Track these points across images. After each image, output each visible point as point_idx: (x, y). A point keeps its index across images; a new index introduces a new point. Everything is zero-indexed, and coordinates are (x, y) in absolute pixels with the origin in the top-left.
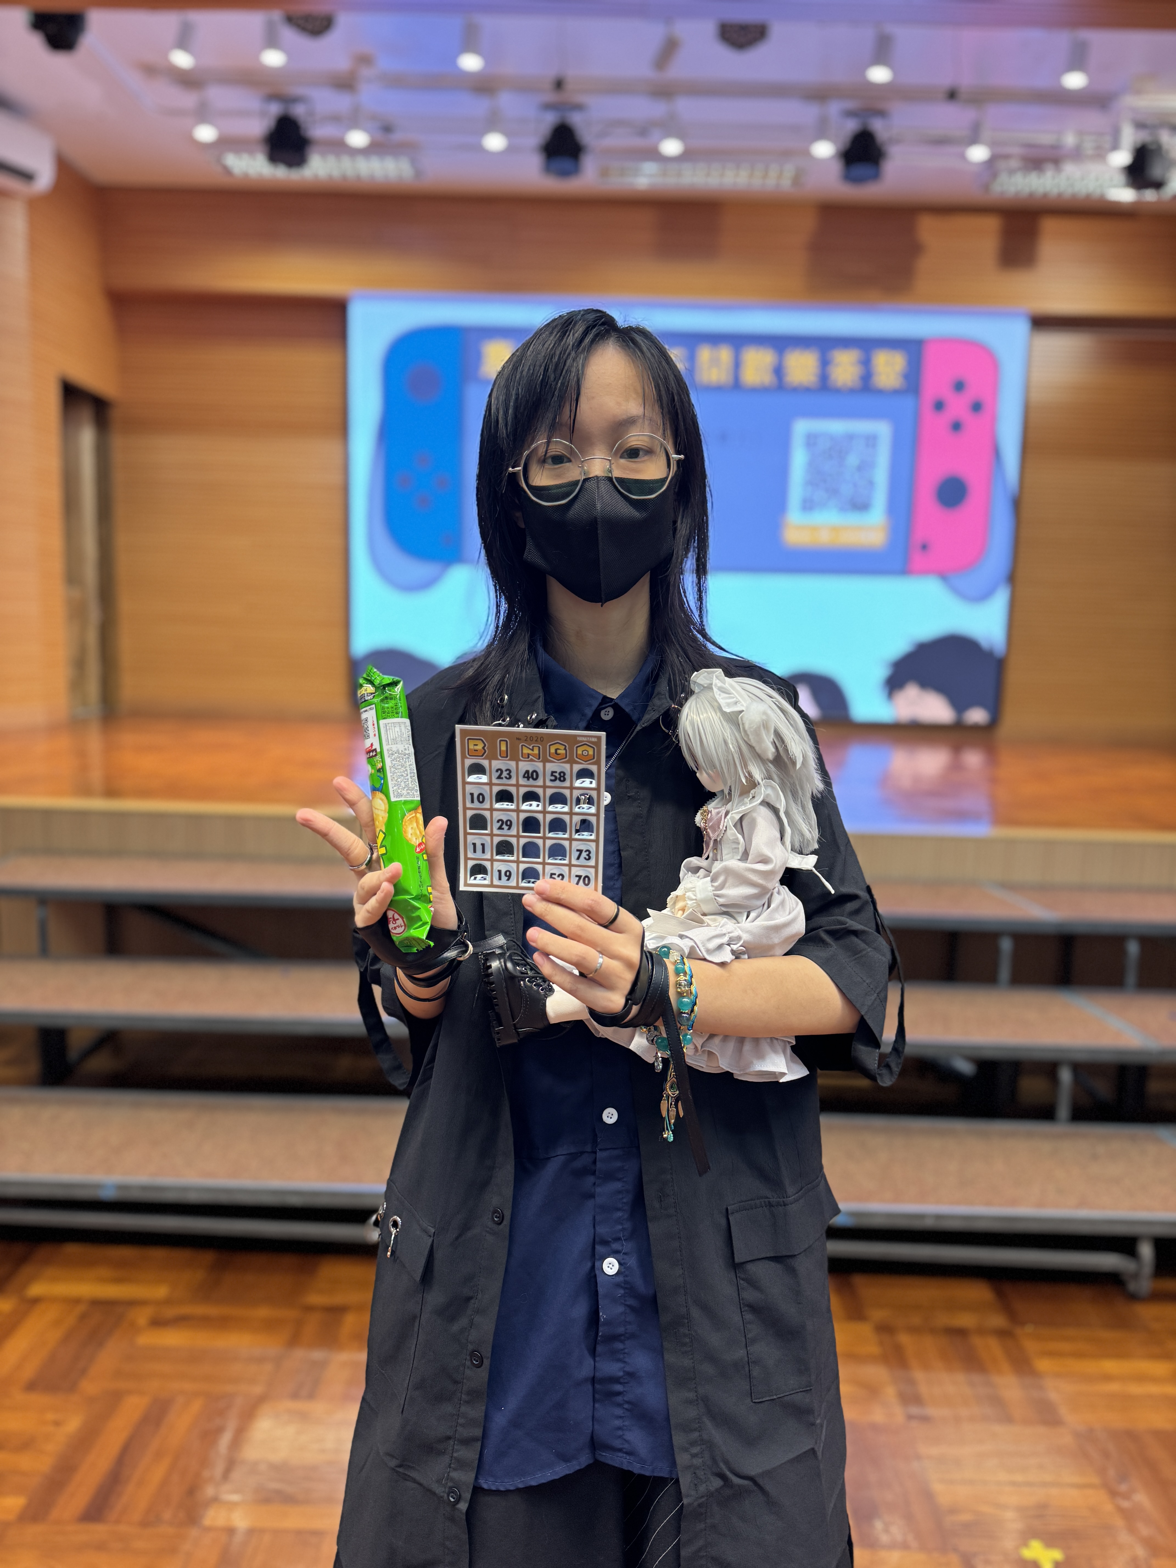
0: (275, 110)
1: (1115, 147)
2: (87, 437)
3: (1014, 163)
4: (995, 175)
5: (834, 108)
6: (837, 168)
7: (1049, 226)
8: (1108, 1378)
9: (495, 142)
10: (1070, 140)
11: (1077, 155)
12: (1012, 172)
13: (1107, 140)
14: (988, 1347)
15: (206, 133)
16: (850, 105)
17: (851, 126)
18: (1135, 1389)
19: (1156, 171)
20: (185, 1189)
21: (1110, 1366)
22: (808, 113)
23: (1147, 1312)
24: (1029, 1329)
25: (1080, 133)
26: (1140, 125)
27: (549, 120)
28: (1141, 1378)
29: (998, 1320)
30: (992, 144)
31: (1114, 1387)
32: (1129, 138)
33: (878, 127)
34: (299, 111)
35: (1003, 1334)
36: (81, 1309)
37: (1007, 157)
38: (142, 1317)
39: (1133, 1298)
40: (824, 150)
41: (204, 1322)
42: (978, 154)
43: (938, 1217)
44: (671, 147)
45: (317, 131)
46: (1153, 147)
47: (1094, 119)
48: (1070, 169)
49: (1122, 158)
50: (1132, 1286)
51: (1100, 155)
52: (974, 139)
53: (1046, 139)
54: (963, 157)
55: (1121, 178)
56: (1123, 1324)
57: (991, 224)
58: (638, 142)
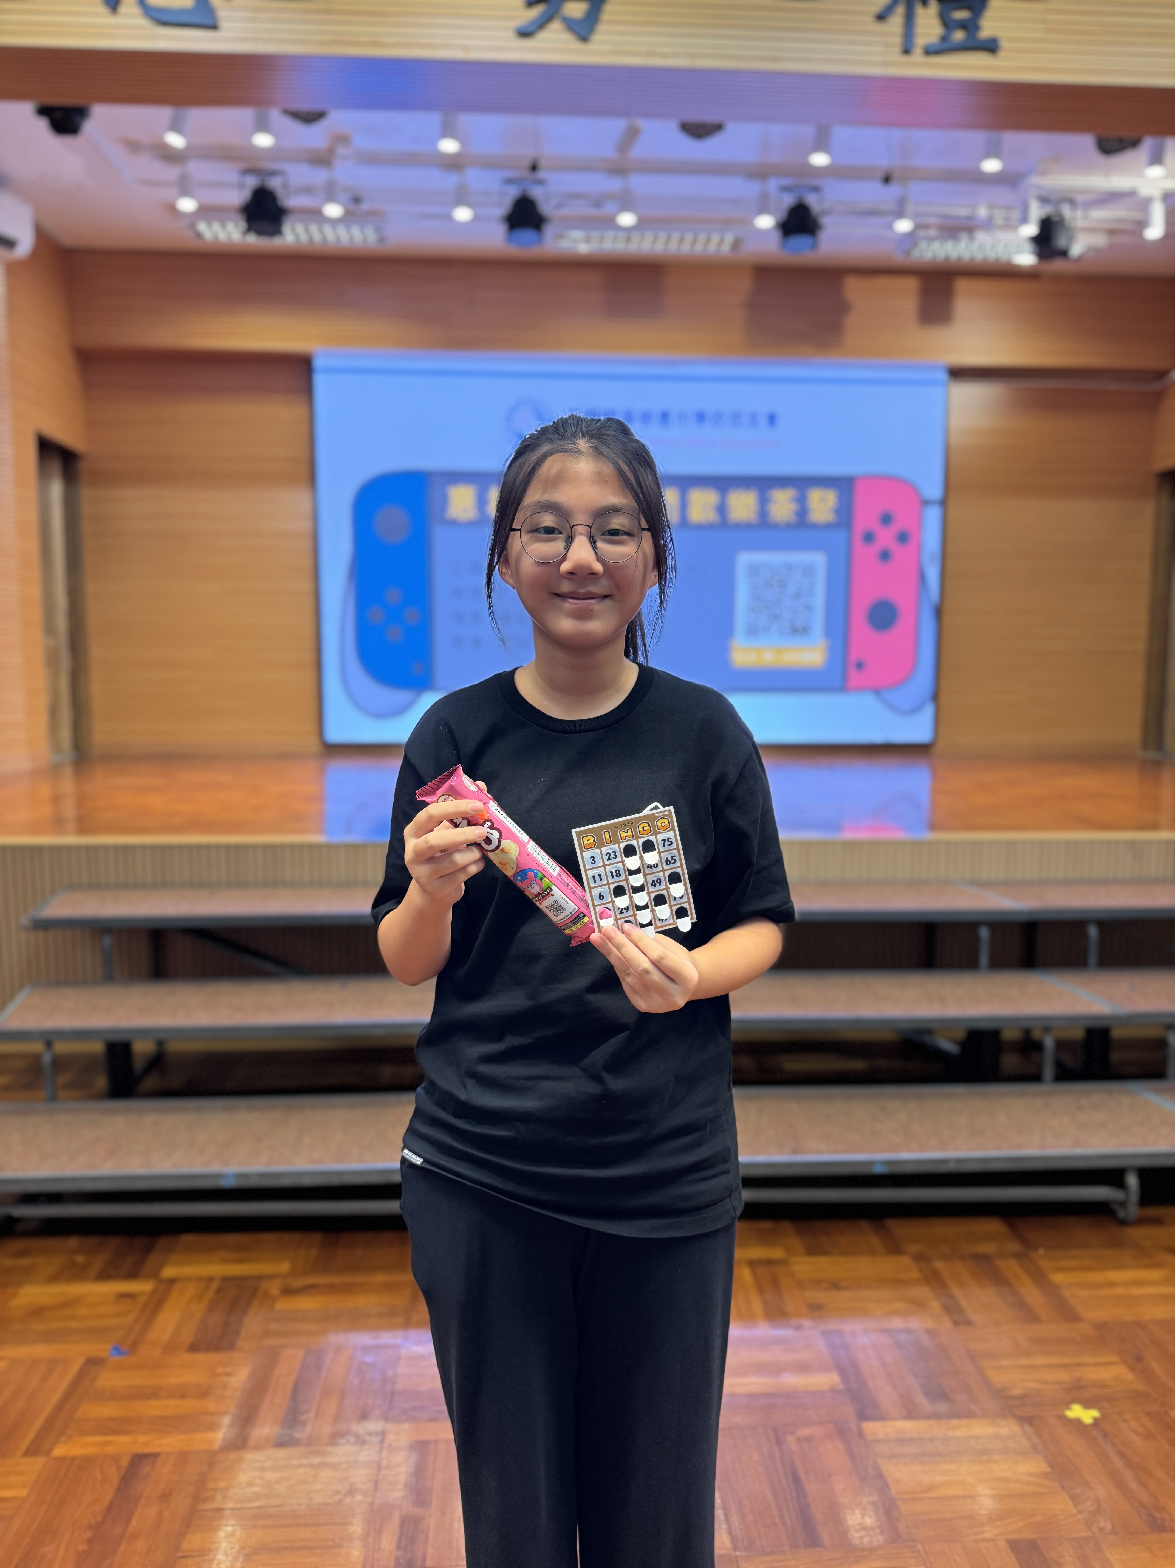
0: (252, 182)
1: (1024, 220)
2: (56, 489)
3: (933, 232)
4: (915, 244)
5: (773, 185)
6: (776, 238)
7: (962, 285)
8: (1113, 1284)
9: (463, 214)
10: (982, 212)
11: (988, 225)
12: (930, 240)
13: (1016, 214)
14: (1011, 1267)
15: (187, 205)
16: (786, 181)
17: (788, 201)
18: (1135, 1291)
19: (1061, 242)
20: (300, 1174)
21: (1113, 1275)
22: (750, 189)
23: (1136, 1233)
24: (1041, 1251)
25: (991, 207)
26: (1044, 200)
27: (512, 193)
28: (1139, 1283)
29: (1014, 1246)
30: (915, 217)
31: (1119, 1291)
32: (1036, 212)
33: (812, 201)
34: (274, 184)
35: (1018, 1256)
36: (215, 1285)
37: (926, 227)
38: (274, 1288)
39: (1124, 1222)
40: (766, 222)
41: (331, 1289)
42: (903, 226)
43: (959, 1161)
44: (627, 219)
45: (290, 202)
46: (1056, 219)
47: (1003, 195)
48: (982, 237)
49: (1031, 229)
50: (1121, 1214)
51: (1010, 226)
52: (900, 214)
53: (963, 212)
54: (890, 226)
55: (1029, 247)
56: (1117, 1244)
57: (911, 284)
58: (592, 212)
